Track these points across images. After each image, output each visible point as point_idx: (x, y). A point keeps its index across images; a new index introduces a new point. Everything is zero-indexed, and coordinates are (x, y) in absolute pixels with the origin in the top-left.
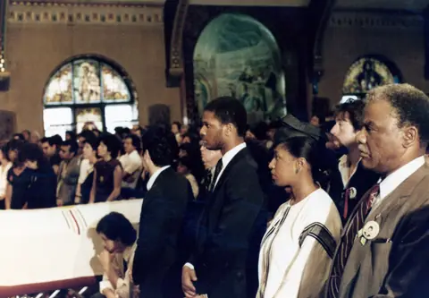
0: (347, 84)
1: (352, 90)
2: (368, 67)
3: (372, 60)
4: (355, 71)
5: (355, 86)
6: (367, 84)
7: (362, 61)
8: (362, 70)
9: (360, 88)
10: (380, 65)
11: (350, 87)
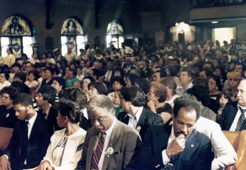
0: (3, 31)
1: (6, 34)
2: (15, 21)
3: (17, 17)
4: (8, 23)
5: (8, 32)
6: (15, 31)
7: (12, 17)
8: (11, 23)
9: (10, 33)
10: (22, 20)
11: (5, 32)
